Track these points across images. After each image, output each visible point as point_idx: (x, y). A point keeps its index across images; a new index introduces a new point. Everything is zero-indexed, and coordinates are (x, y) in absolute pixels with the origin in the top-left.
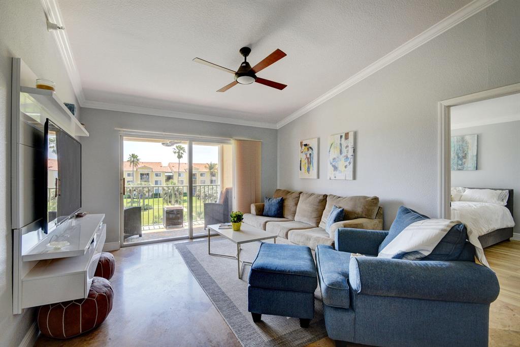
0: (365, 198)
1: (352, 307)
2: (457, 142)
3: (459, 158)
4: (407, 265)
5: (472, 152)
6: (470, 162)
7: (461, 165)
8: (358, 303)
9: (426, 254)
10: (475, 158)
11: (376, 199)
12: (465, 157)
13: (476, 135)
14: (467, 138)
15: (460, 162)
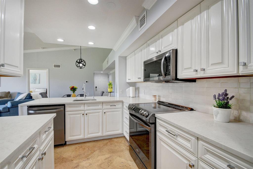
0: (5, 92)
1: (9, 111)
2: (34, 75)
3: (34, 80)
4: (21, 101)
5: (38, 79)
6: (37, 81)
7: (35, 82)
8: (10, 110)
9: (24, 99)
10: (39, 80)
11: (9, 92)
12: (36, 80)
13: (39, 74)
14: (37, 74)
15: (35, 81)
